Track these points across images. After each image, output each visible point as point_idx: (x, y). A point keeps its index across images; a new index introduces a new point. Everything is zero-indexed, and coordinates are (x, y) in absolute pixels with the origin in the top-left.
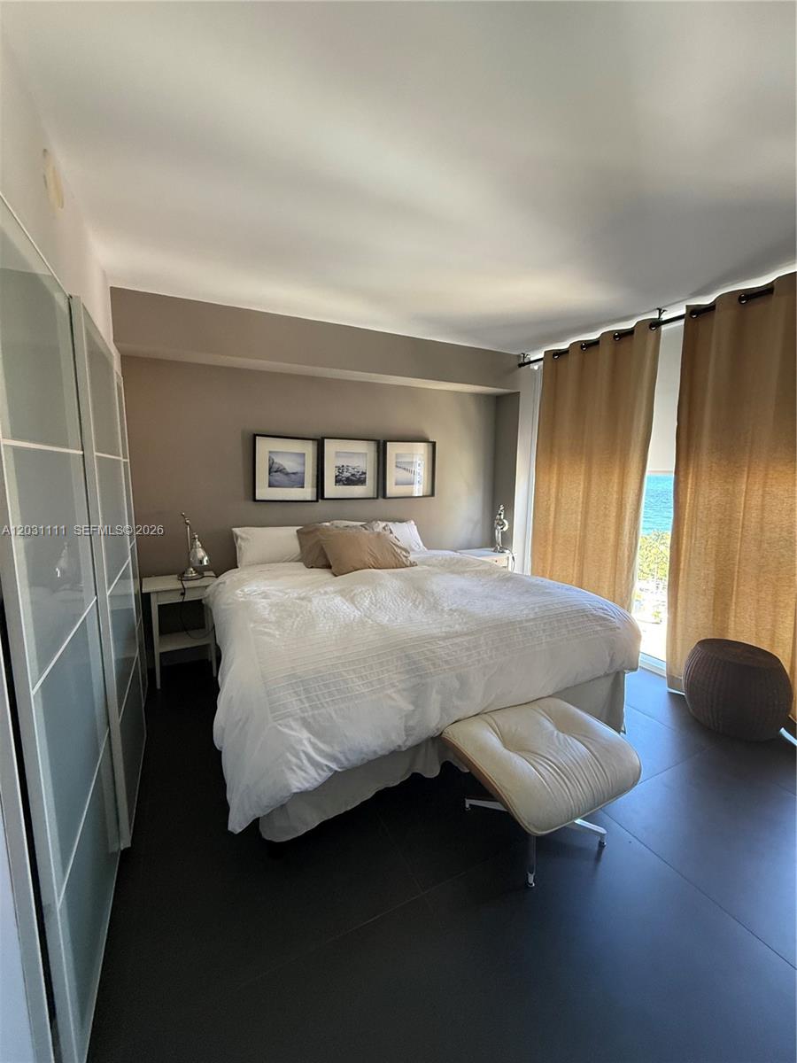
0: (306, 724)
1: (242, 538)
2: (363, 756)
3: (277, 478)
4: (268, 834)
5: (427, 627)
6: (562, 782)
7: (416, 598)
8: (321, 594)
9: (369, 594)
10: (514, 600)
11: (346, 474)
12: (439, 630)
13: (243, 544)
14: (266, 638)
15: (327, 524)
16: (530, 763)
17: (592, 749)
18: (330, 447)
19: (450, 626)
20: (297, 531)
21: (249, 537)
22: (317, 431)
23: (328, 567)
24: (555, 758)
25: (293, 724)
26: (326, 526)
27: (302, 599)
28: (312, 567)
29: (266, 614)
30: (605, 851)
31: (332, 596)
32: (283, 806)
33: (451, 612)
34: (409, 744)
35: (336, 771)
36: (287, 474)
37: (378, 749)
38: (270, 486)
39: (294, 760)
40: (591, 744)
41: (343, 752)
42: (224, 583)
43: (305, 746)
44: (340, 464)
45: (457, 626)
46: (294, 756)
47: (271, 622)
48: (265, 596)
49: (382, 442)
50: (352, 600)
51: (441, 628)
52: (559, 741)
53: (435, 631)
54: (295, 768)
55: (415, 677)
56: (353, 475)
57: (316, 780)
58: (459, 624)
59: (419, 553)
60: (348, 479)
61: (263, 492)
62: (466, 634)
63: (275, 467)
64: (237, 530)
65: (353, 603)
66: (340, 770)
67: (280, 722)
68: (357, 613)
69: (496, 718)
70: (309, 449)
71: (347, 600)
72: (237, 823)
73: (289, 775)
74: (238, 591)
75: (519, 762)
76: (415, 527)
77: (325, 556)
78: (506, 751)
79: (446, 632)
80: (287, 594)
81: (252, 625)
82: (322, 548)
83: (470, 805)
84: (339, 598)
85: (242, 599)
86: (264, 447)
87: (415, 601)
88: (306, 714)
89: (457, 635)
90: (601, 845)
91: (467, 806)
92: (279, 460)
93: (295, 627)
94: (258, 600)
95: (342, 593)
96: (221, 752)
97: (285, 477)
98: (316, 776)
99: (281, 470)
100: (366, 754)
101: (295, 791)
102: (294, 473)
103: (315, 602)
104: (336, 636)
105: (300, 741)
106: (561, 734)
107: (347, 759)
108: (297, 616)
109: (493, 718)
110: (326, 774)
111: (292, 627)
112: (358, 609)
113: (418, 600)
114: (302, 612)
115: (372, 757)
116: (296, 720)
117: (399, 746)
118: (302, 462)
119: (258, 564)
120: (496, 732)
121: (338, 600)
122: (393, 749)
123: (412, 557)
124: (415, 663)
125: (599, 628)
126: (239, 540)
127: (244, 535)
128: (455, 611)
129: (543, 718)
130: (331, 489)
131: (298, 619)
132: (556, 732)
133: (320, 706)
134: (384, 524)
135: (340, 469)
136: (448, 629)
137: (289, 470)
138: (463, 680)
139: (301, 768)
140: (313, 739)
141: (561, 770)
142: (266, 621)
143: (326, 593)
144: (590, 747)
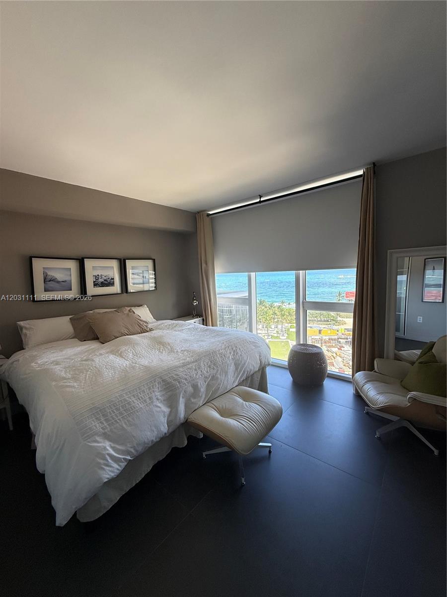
0: (106, 436)
1: (26, 328)
2: (146, 445)
3: (52, 285)
4: (84, 519)
5: (172, 362)
6: (252, 425)
7: (160, 348)
8: (97, 355)
9: (131, 350)
10: (213, 340)
11: (101, 280)
12: (179, 363)
13: (28, 332)
14: (68, 389)
15: (91, 312)
16: (237, 421)
17: (262, 406)
18: (88, 264)
19: (184, 359)
20: (70, 319)
21: (32, 327)
22: (79, 253)
23: (96, 338)
24: (247, 414)
25: (98, 439)
26: (91, 313)
27: (86, 360)
28: (85, 341)
29: (63, 374)
30: (272, 454)
31: (106, 355)
32: (95, 495)
33: (182, 352)
34: (171, 430)
35: (130, 460)
36: (58, 282)
37: (154, 439)
38: (45, 291)
39: (102, 461)
40: (261, 403)
41: (134, 447)
42: (18, 360)
43: (108, 450)
44: (96, 274)
45: (188, 359)
46: (102, 459)
47: (69, 379)
48: (57, 363)
49: (122, 260)
50: (121, 356)
51: (180, 361)
52: (247, 406)
53: (177, 363)
54: (103, 466)
55: (169, 392)
56: (105, 280)
57: (118, 469)
58: (189, 357)
59: (153, 323)
60: (102, 283)
61: (41, 295)
62: (193, 362)
63: (49, 278)
64: (22, 323)
65: (123, 357)
66: (132, 459)
67: (89, 440)
68: (127, 363)
69: (215, 404)
70: (72, 265)
71: (118, 356)
72: (62, 519)
73: (101, 472)
74: (33, 364)
75: (231, 422)
76: (148, 309)
77: (94, 332)
78: (224, 418)
79: (183, 363)
80: (73, 359)
81: (54, 383)
82: (91, 328)
83: (206, 455)
84: (112, 356)
85: (39, 368)
86: (39, 266)
87: (160, 349)
88: (106, 431)
89: (189, 363)
90: (270, 452)
91: (204, 456)
92: (51, 274)
93: (87, 378)
94: (52, 367)
95: (112, 352)
96: (43, 475)
97: (57, 284)
98: (118, 467)
99: (53, 280)
100: (148, 444)
101: (106, 480)
102: (63, 281)
103: (97, 360)
104: (118, 378)
105: (105, 448)
106: (247, 403)
107: (137, 451)
108: (87, 371)
109: (213, 404)
110: (124, 464)
111: (85, 378)
112: (127, 360)
113: (161, 349)
114: (90, 368)
115: (150, 445)
116: (99, 436)
117: (165, 434)
118: (70, 274)
119: (42, 344)
120: (216, 410)
121: (112, 357)
122: (162, 436)
123: (150, 326)
124: (168, 383)
125: (253, 347)
126: (24, 331)
127: (27, 326)
128: (185, 351)
129: (236, 397)
130: (91, 290)
131: (89, 373)
132: (244, 402)
133: (114, 422)
134: (129, 308)
135: (97, 277)
136: (183, 361)
137: (59, 279)
138: (195, 387)
139: (107, 465)
140: (113, 445)
141: (250, 419)
142: (64, 378)
143: (101, 354)
144: (260, 405)
